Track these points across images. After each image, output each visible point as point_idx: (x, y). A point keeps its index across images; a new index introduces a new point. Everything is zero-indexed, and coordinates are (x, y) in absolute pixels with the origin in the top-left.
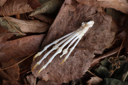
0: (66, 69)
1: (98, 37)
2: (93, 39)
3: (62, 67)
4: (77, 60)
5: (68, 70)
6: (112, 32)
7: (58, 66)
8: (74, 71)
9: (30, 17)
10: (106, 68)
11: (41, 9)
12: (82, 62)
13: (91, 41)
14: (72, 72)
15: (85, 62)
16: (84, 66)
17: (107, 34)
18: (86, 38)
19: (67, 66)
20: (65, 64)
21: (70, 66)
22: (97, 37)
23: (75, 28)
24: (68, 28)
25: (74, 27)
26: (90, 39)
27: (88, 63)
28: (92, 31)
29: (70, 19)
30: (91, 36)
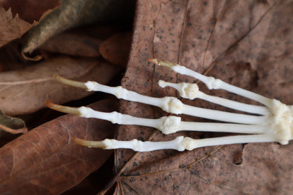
4: (255, 174)
9: (27, 54)
11: (57, 13)
13: (281, 81)
15: (285, 171)
18: (260, 75)
23: (208, 52)
25: (206, 50)
26: (277, 76)
28: (273, 41)
29: (183, 24)
30: (275, 62)
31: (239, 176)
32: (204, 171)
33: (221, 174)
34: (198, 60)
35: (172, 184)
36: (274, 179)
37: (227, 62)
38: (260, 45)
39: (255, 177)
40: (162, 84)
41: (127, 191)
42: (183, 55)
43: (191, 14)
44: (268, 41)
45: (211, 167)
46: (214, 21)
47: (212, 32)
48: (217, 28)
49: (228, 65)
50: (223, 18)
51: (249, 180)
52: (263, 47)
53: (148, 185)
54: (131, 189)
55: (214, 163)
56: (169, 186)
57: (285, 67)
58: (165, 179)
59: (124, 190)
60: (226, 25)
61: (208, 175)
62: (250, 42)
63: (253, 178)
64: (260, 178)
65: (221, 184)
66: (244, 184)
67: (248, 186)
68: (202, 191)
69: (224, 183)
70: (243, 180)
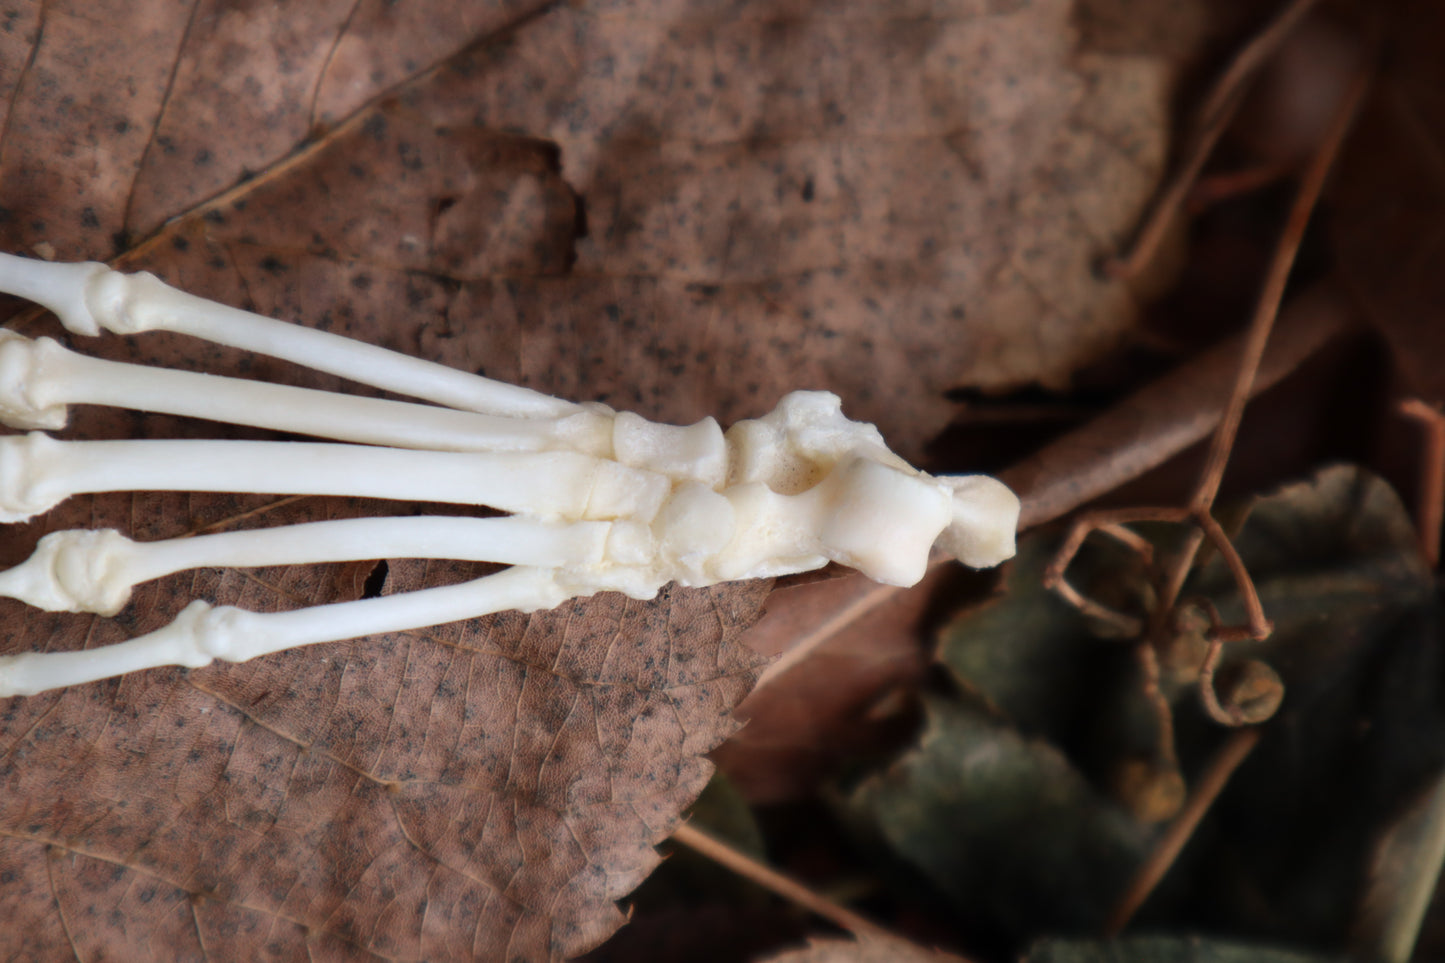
0: (250, 882)
1: (826, 184)
2: (740, 223)
3: (161, 846)
4: (442, 689)
5: (278, 888)
6: (1093, 61)
7: (86, 832)
8: (406, 898)
10: (1052, 759)
12: (553, 718)
13: (700, 272)
14: (360, 911)
15: (600, 707)
16: (592, 782)
17: (1004, 103)
18: (598, 221)
19: (251, 816)
20: (222, 775)
21: (316, 815)
22: (808, 192)
23: (350, 44)
24: (210, 51)
25: (344, 28)
26: (685, 239)
27: (661, 726)
28: (703, 64)
30: (688, 169)
31: (349, 682)
34: (287, 67)
36: (540, 736)
37: (439, 118)
38: (628, 67)
39: (438, 709)
42: (214, 26)
44: (678, 56)
49: (441, 131)
51: (401, 716)
57: (734, 205)
63: (426, 710)
64: (464, 715)
65: (251, 702)
66: (372, 730)
67: (395, 749)
68: (135, 715)
69: (265, 702)
70: (373, 709)
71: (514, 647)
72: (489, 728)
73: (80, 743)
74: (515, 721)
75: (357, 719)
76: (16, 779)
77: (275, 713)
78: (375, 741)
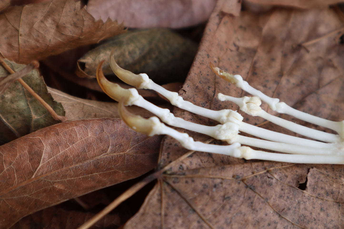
29: (248, 73)
31: (302, 206)
32: (261, 187)
33: (281, 197)
35: (222, 194)
38: (329, 106)
39: (322, 214)
40: (222, 97)
41: (168, 190)
43: (257, 65)
44: (338, 104)
45: (270, 185)
46: (281, 74)
47: (278, 83)
48: (284, 81)
50: (291, 73)
51: (314, 215)
52: (332, 109)
53: (194, 190)
54: (173, 189)
55: (274, 181)
56: (218, 195)
58: (215, 186)
59: (165, 190)
60: (293, 81)
61: (266, 193)
62: (318, 99)
63: (319, 214)
64: (328, 216)
65: (281, 211)
66: (308, 218)
67: (313, 224)
68: (257, 211)
69: (284, 211)
70: (307, 214)
71: (337, 199)
72: (333, 219)
73: (246, 217)
74: (339, 217)
75: (304, 216)
76: (232, 225)
77: (286, 214)
78: (309, 221)
